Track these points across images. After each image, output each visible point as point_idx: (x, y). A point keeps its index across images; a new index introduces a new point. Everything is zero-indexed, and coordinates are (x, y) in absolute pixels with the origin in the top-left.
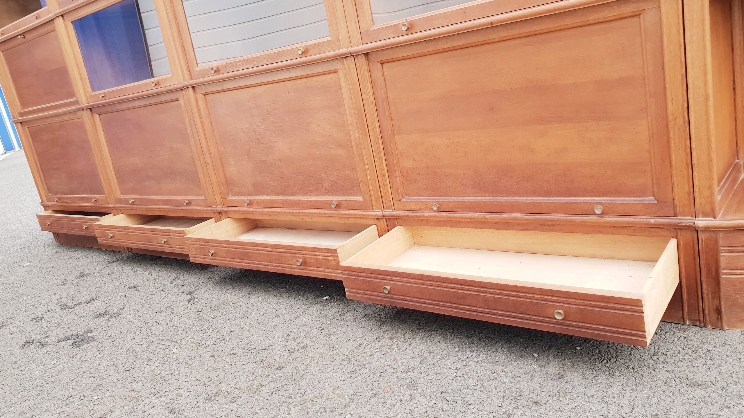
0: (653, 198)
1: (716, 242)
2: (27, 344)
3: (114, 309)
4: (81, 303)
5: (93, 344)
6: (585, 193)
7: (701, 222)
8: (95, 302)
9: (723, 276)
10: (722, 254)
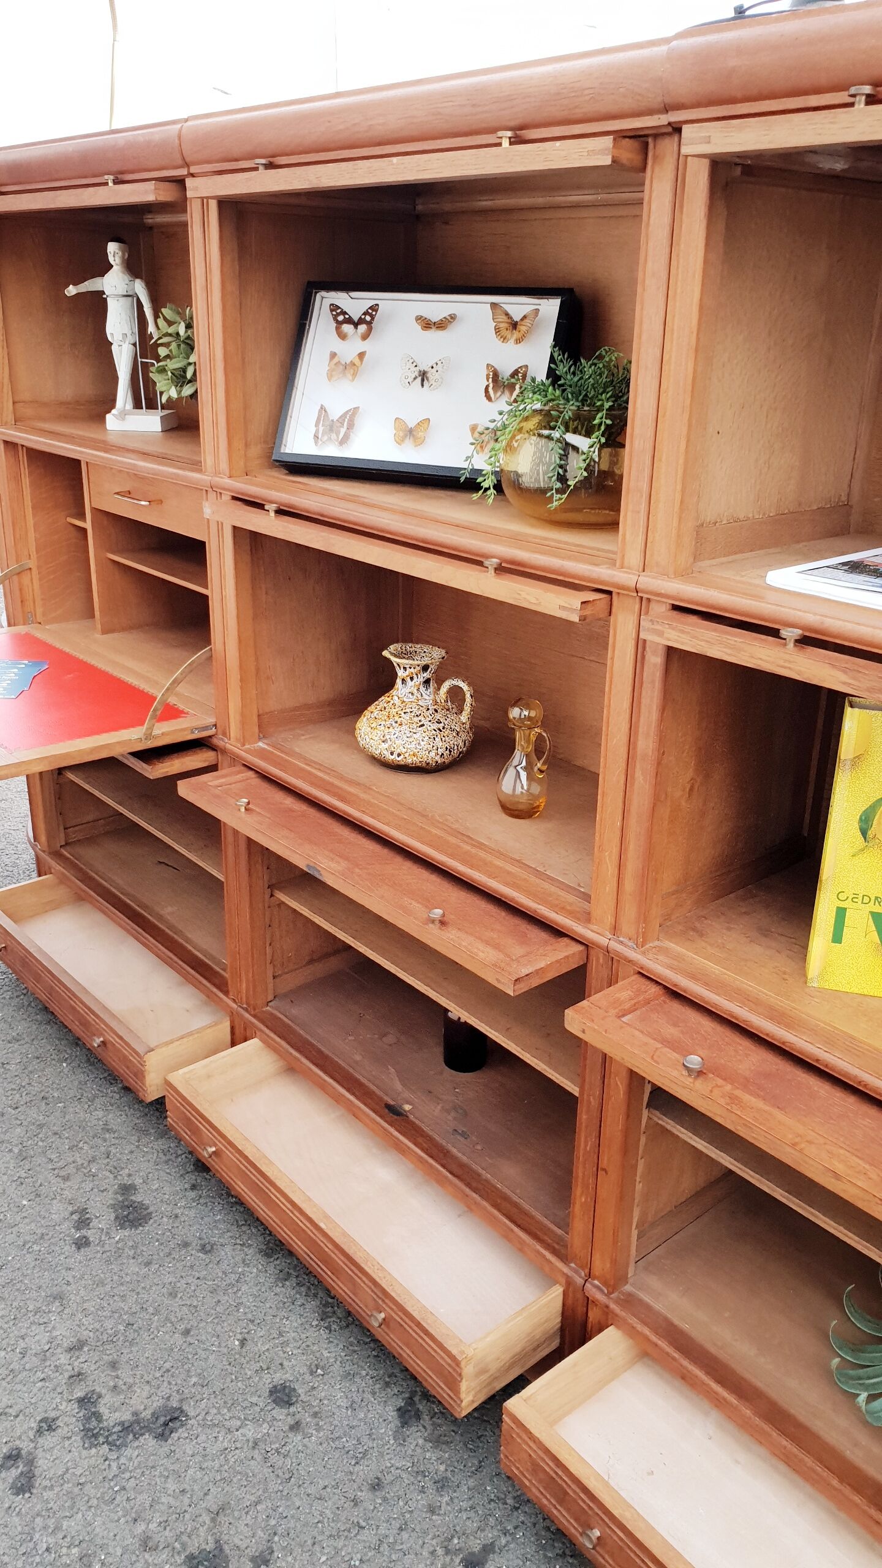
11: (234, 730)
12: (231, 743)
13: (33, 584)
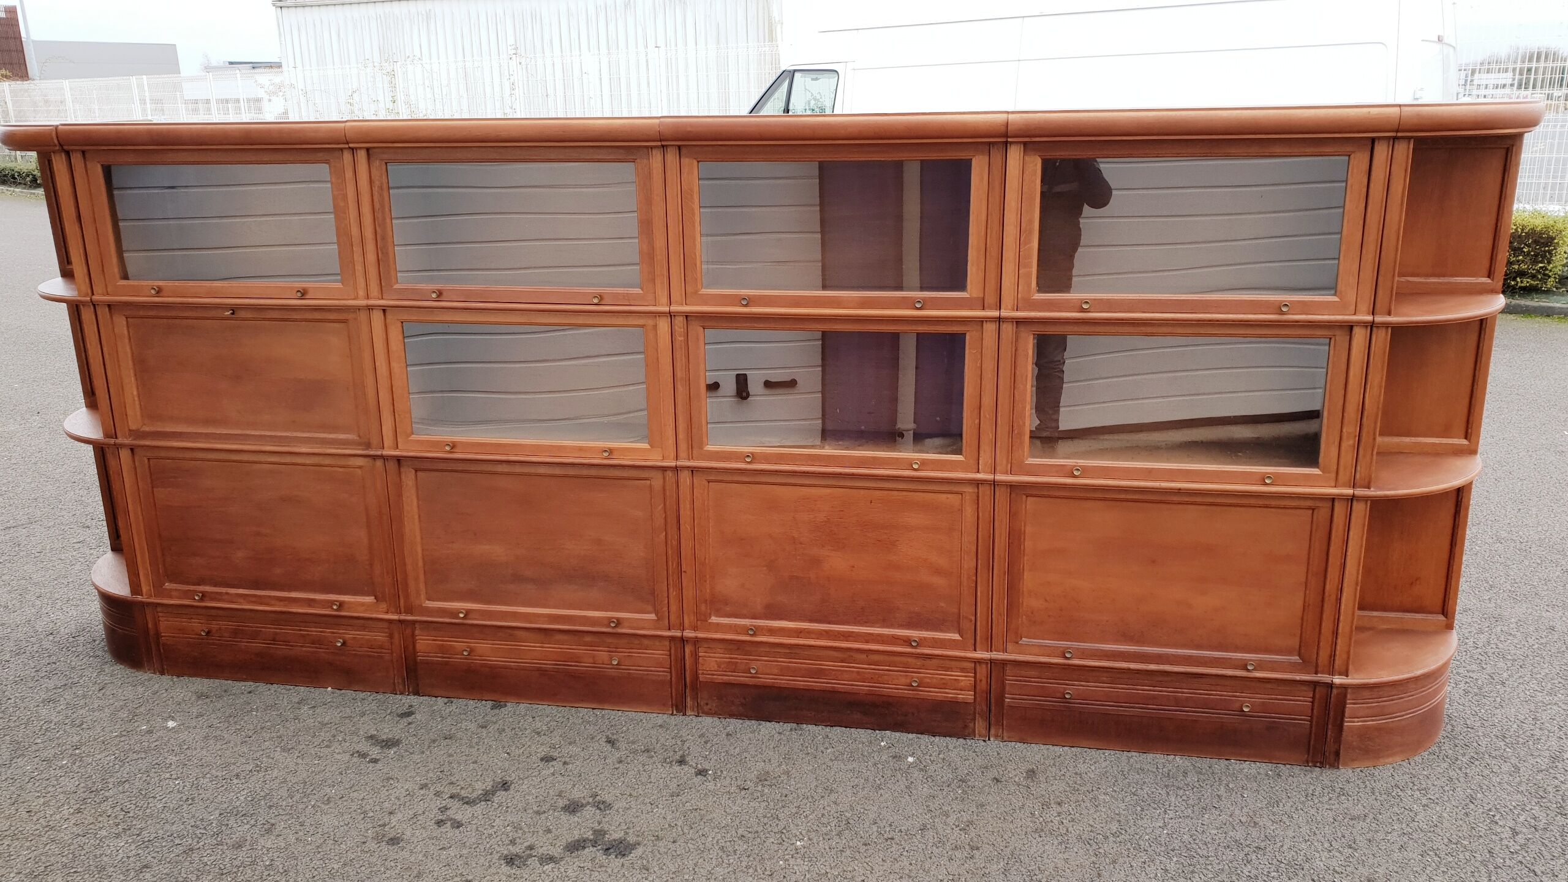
0: (1298, 658)
1: (1345, 696)
2: (513, 860)
3: (579, 796)
4: (490, 792)
5: (641, 848)
6: (1237, 649)
7: (1338, 680)
8: (516, 787)
9: (1346, 724)
10: (1348, 705)
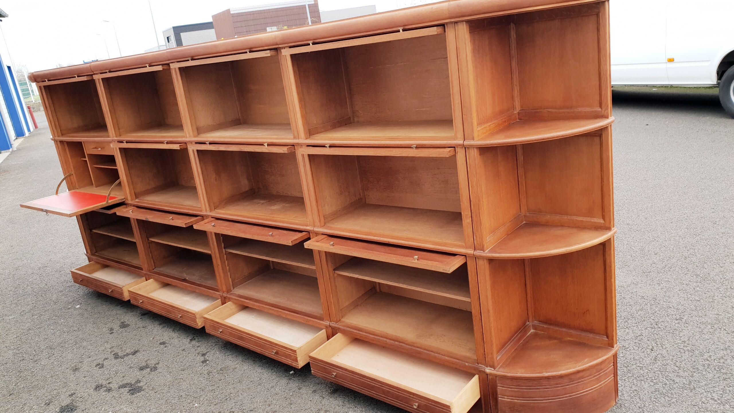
1: (496, 381)
2: (98, 387)
3: (152, 363)
4: (128, 355)
5: (142, 392)
7: (488, 370)
8: (138, 354)
9: (499, 399)
10: (498, 387)
11: (129, 198)
12: (129, 201)
13: (74, 178)
